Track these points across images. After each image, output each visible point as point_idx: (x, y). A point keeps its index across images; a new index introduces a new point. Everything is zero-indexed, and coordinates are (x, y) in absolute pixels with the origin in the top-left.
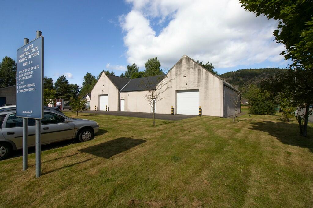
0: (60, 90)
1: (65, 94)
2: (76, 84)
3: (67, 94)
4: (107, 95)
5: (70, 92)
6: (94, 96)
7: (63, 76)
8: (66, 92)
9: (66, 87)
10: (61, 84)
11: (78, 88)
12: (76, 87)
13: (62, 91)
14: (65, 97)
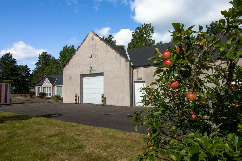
0: (5, 73)
1: (12, 78)
2: (26, 65)
3: (14, 78)
4: (101, 74)
5: (18, 75)
6: (71, 78)
7: (9, 53)
8: (13, 75)
9: (13, 68)
10: (6, 64)
11: (29, 70)
12: (26, 68)
13: (7, 73)
14: (12, 81)
